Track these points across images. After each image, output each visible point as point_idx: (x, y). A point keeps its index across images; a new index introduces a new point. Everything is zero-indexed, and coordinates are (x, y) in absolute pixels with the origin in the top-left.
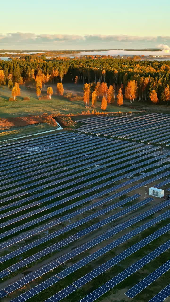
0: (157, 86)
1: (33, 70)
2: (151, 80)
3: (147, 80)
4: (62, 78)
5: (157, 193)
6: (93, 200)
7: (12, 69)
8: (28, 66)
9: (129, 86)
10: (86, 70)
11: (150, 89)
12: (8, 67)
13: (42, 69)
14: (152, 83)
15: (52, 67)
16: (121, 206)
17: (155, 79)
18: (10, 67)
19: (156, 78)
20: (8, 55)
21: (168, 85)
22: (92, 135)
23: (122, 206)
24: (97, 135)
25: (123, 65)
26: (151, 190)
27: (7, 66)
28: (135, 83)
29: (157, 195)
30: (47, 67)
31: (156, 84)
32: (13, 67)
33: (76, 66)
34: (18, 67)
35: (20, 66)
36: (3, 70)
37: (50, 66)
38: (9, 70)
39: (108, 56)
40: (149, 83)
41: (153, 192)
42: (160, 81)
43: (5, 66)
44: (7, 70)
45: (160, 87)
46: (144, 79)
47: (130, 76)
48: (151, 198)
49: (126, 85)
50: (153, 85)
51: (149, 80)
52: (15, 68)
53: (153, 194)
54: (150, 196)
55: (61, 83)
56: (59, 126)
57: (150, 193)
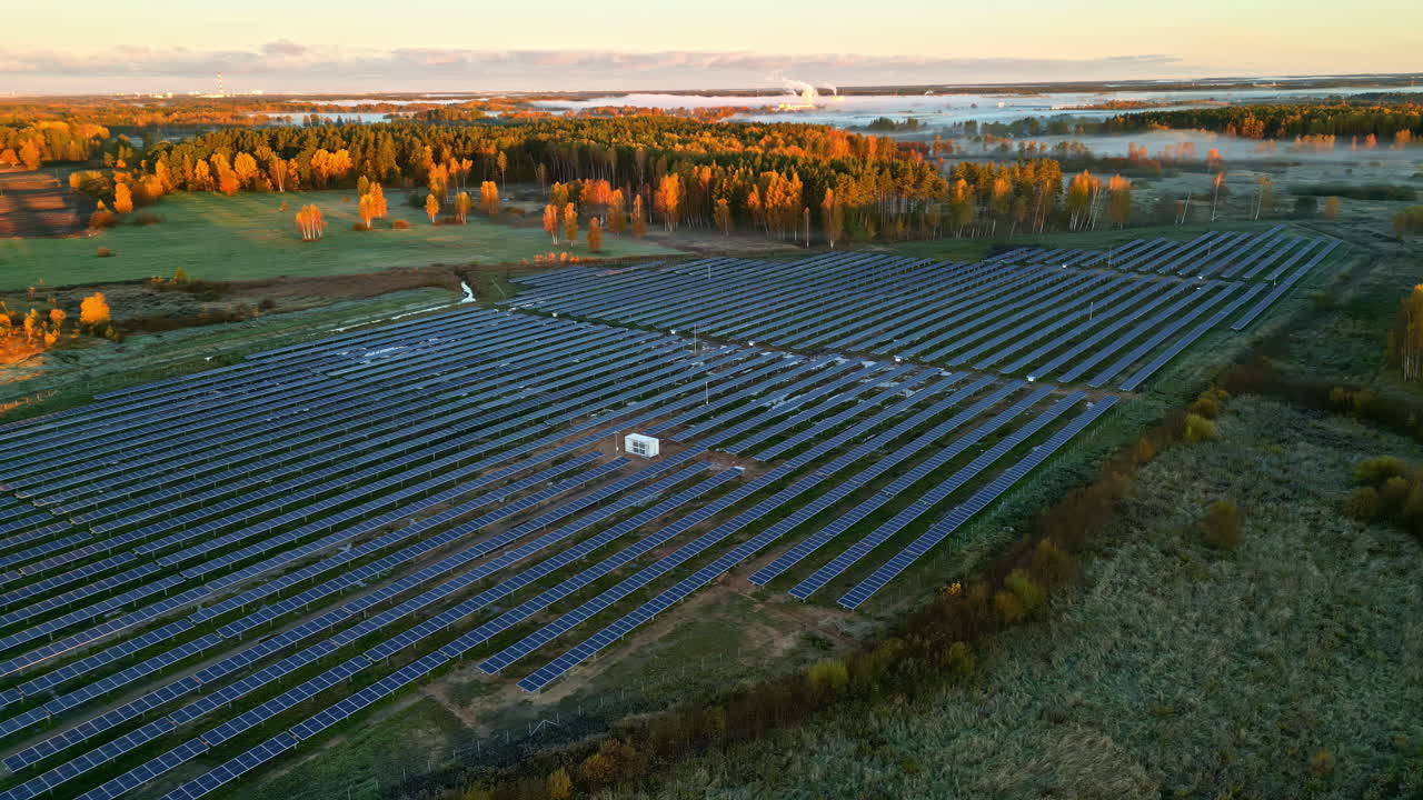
0: (731, 189)
1: (428, 148)
2: (716, 173)
3: (706, 174)
4: (503, 170)
5: (643, 446)
6: (486, 470)
7: (371, 145)
8: (414, 139)
9: (662, 188)
10: (570, 147)
11: (714, 196)
12: (362, 142)
13: (453, 144)
14: (719, 182)
15: (479, 141)
16: (549, 480)
17: (726, 170)
18: (367, 140)
19: (729, 169)
20: (388, 108)
21: (755, 186)
22: (541, 314)
23: (553, 480)
24: (555, 315)
25: (667, 134)
26: (632, 439)
27: (360, 138)
28: (679, 181)
29: (643, 452)
30: (467, 139)
31: (728, 184)
32: (376, 140)
33: (543, 137)
34: (389, 141)
35: (395, 139)
36: (346, 149)
37: (475, 138)
38: (364, 150)
39: (654, 110)
40: (712, 182)
41: (635, 444)
42: (736, 178)
43: (354, 138)
44: (359, 149)
45: (736, 189)
46: (700, 171)
47: (673, 162)
48: (627, 457)
49: (655, 187)
50: (721, 185)
51: (713, 173)
52: (380, 142)
53: (636, 450)
54: (628, 454)
55: (493, 183)
56: (468, 294)
57: (629, 447)
